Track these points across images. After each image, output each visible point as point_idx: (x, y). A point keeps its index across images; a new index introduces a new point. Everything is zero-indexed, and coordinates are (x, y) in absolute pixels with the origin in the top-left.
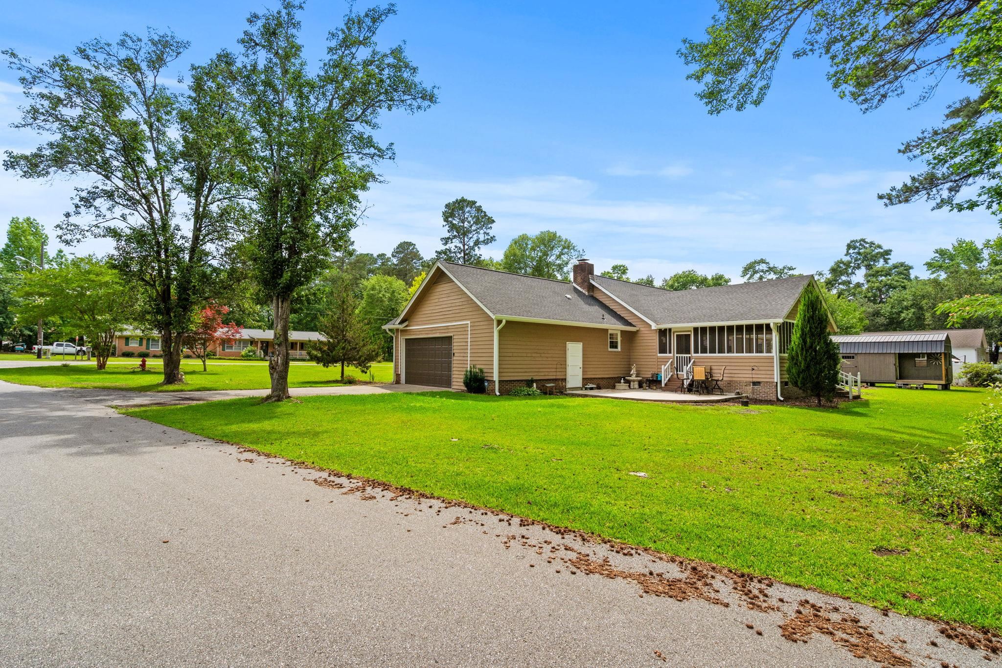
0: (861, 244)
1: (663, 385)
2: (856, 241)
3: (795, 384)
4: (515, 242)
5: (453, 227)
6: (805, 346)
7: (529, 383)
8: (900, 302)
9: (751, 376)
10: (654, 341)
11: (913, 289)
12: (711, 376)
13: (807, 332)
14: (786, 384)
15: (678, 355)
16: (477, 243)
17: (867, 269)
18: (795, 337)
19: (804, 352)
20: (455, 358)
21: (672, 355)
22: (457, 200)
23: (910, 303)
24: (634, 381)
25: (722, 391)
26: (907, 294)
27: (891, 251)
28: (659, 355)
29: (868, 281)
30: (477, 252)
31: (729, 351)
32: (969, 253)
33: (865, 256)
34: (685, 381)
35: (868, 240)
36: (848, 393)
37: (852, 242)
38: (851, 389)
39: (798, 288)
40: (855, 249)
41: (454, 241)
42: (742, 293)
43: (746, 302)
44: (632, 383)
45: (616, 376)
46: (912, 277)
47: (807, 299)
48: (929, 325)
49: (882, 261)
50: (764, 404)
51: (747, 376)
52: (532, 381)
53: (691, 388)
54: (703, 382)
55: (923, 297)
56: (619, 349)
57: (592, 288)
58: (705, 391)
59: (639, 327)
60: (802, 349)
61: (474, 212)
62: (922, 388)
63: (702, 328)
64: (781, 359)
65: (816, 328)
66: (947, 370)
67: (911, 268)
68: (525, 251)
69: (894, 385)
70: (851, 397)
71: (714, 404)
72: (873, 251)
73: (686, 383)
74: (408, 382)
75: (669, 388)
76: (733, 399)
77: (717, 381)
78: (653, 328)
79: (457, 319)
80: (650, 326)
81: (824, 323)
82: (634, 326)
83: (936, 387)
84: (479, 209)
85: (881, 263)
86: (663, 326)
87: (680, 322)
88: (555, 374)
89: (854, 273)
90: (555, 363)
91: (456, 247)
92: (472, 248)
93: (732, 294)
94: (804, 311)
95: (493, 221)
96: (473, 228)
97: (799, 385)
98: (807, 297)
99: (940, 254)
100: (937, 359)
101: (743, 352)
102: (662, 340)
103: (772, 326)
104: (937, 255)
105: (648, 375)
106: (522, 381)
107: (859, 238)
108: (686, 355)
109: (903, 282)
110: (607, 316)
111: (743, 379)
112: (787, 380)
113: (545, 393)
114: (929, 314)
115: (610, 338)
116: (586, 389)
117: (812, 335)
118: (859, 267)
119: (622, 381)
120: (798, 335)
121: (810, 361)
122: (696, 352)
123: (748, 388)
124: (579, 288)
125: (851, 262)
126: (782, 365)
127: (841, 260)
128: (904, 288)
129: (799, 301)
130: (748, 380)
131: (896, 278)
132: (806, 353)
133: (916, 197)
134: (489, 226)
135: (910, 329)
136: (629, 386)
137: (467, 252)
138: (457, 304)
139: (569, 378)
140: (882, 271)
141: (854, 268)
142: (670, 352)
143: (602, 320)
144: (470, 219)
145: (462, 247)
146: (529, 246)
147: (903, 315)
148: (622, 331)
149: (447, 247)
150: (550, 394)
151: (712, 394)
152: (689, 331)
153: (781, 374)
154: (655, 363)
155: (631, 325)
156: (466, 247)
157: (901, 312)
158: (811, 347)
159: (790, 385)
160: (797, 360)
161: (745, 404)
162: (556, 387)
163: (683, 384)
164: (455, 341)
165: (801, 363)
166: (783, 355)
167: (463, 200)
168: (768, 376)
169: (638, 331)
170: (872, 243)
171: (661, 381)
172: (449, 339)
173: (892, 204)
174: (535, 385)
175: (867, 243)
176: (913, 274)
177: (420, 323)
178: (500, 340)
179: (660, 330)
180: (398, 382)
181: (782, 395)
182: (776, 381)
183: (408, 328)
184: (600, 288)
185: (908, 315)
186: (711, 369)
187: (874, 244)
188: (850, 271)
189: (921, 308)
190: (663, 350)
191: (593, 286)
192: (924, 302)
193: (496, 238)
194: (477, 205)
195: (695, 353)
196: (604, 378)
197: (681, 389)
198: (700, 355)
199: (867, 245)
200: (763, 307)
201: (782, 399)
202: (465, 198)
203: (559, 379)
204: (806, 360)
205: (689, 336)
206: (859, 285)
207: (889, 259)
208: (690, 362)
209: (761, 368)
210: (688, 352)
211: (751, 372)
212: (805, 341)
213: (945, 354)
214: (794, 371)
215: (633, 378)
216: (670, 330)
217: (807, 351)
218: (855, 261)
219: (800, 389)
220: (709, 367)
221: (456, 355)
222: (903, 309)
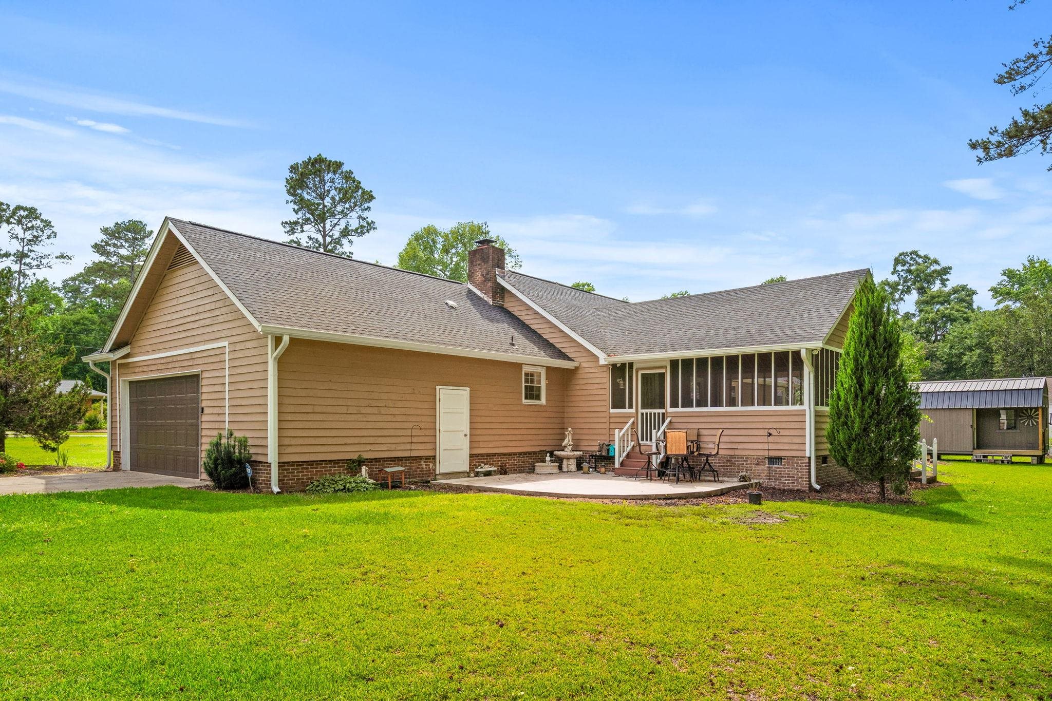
0: (912, 259)
1: (617, 465)
2: (907, 253)
3: (844, 461)
4: (417, 238)
5: (302, 204)
6: (861, 392)
7: (354, 466)
8: (962, 339)
9: (766, 446)
10: (604, 385)
11: (980, 322)
12: (698, 448)
13: (864, 363)
14: (824, 459)
15: (645, 411)
16: (345, 233)
17: (919, 293)
18: (844, 376)
19: (860, 402)
20: (204, 418)
21: (634, 411)
22: (310, 159)
23: (975, 341)
24: (568, 458)
25: (716, 476)
26: (971, 329)
27: (950, 268)
28: (612, 411)
29: (921, 311)
30: (346, 247)
31: (732, 402)
32: (1044, 275)
33: (918, 276)
34: (654, 457)
35: (922, 253)
36: (920, 473)
37: (900, 255)
38: (924, 466)
39: (846, 290)
40: (904, 265)
41: (306, 227)
42: (753, 300)
43: (760, 315)
44: (565, 462)
45: (537, 449)
46: (975, 307)
47: (864, 303)
48: (998, 372)
49: (938, 282)
50: (788, 499)
51: (760, 446)
52: (360, 462)
53: (664, 471)
54: (685, 458)
55: (992, 332)
56: (543, 401)
57: (500, 292)
58: (688, 476)
59: (581, 361)
60: (856, 396)
61: (339, 182)
62: (1011, 463)
63: (684, 361)
64: (818, 415)
65: (881, 356)
66: (1044, 434)
67: (974, 293)
68: (432, 252)
69: (969, 458)
70: (924, 481)
71: (700, 501)
72: (928, 267)
73: (656, 461)
74: (136, 466)
75: (627, 470)
76: (734, 489)
77: (708, 456)
78: (602, 362)
79: (207, 337)
80: (597, 359)
81: (894, 349)
82: (570, 359)
83: (1029, 459)
84: (348, 176)
85: (937, 287)
86: (619, 359)
87: (647, 351)
88: (408, 447)
89: (902, 299)
90: (410, 425)
91: (310, 238)
92: (338, 242)
93: (737, 302)
94: (860, 326)
95: (372, 198)
96: (339, 208)
97: (850, 463)
98: (864, 299)
99: (1008, 277)
100: (1030, 417)
101: (753, 404)
102: (619, 385)
103: (803, 354)
104: (1005, 278)
105: (594, 448)
106: (338, 461)
107: (909, 251)
108: (657, 411)
109: (965, 313)
110: (521, 340)
111: (752, 453)
112: (827, 453)
113: (384, 486)
114: (999, 357)
115: (527, 381)
116: (477, 474)
117: (874, 370)
118: (908, 291)
119: (548, 458)
120: (849, 371)
121: (871, 417)
122: (674, 404)
123: (761, 467)
124: (478, 293)
125: (898, 284)
126: (819, 426)
127: (887, 280)
128: (967, 320)
129: (851, 308)
130: (761, 453)
131: (957, 307)
132: (863, 404)
133: (1027, 146)
134: (366, 205)
135: (974, 376)
136: (560, 468)
137: (330, 247)
138: (207, 307)
139: (441, 455)
140: (939, 297)
141: (902, 292)
142: (631, 406)
143: (509, 346)
144: (333, 193)
145: (321, 239)
146: (439, 246)
147: (965, 358)
148: (549, 369)
149: (293, 237)
150: (394, 487)
151: (700, 481)
152: (662, 367)
153: (817, 443)
154: (606, 426)
155: (565, 357)
156: (328, 239)
157: (963, 354)
158: (871, 392)
159: (832, 461)
160: (846, 416)
161: (756, 499)
162: (408, 474)
163: (649, 462)
164: (204, 382)
165: (853, 422)
166: (820, 408)
167: (320, 160)
168: (795, 447)
169: (577, 368)
170: (926, 258)
171: (612, 458)
172: (195, 378)
173: (989, 158)
174: (364, 469)
175: (920, 257)
176: (977, 301)
177: (148, 348)
178: (280, 379)
179: (614, 366)
180: (117, 468)
181: (818, 481)
182: (808, 455)
183: (130, 360)
184: (514, 291)
185: (971, 358)
186: (699, 435)
187: (929, 259)
188: (897, 296)
189: (989, 350)
190: (618, 402)
191: (503, 289)
192: (993, 340)
193: (376, 225)
194: (345, 168)
195: (672, 406)
196: (514, 454)
197: (647, 473)
198: (680, 409)
199: (920, 261)
200: (788, 323)
201: (818, 487)
202: (324, 156)
203: (421, 458)
204: (862, 417)
205: (662, 376)
206: (908, 316)
207: (948, 280)
208: (663, 422)
209: (783, 432)
210: (662, 405)
211: (766, 439)
212: (861, 384)
213: (1043, 409)
214: (841, 436)
215: (568, 452)
216: (631, 365)
217: (864, 399)
218: (904, 282)
219: (851, 469)
220: (696, 432)
221: (206, 411)
222: (965, 349)
